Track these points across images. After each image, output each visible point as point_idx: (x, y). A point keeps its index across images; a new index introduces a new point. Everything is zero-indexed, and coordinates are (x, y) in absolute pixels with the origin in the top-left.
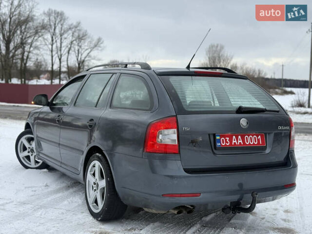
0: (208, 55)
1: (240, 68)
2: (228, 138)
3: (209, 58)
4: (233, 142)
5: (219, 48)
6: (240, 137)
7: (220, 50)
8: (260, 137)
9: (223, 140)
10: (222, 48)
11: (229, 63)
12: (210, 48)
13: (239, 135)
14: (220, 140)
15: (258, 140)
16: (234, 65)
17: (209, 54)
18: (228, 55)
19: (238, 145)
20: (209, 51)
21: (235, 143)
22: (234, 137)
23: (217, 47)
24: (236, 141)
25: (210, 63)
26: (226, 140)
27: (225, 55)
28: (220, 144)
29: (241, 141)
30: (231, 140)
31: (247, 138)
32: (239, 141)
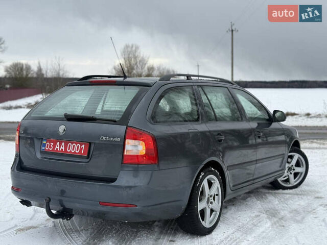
0: (123, 56)
1: (157, 69)
2: (52, 144)
3: (125, 59)
4: (56, 147)
5: (134, 49)
6: (63, 144)
7: (136, 51)
8: (83, 146)
9: (48, 144)
10: (137, 48)
11: (145, 64)
12: (125, 48)
13: (59, 141)
14: (45, 144)
15: (81, 149)
16: (151, 66)
17: (125, 55)
18: (145, 56)
19: (59, 151)
20: (124, 52)
21: (57, 149)
22: (58, 143)
23: (132, 47)
24: (58, 148)
25: (126, 64)
26: (50, 145)
27: (142, 56)
28: (44, 148)
29: (63, 148)
30: (54, 146)
31: (70, 145)
32: (61, 148)
